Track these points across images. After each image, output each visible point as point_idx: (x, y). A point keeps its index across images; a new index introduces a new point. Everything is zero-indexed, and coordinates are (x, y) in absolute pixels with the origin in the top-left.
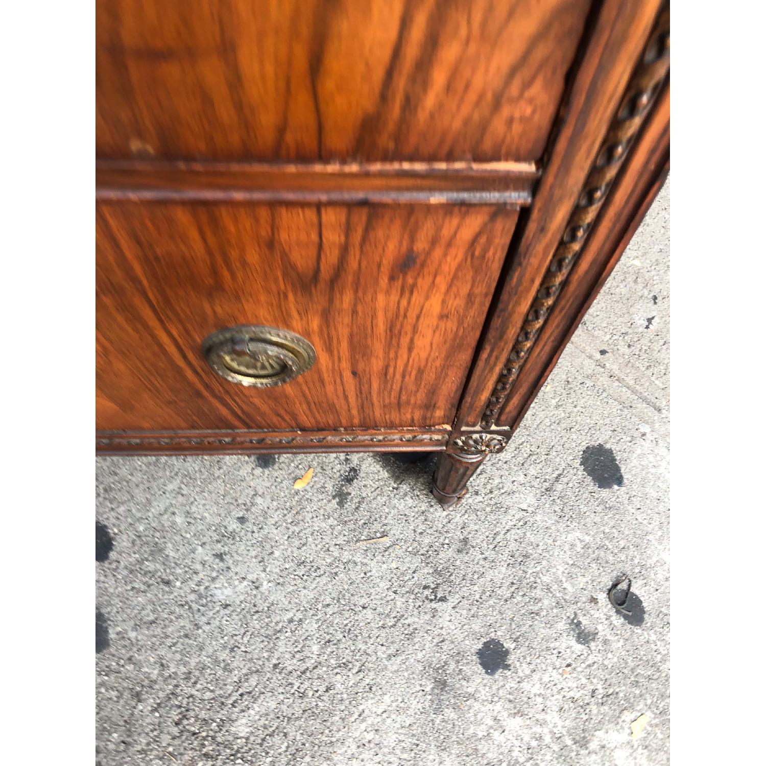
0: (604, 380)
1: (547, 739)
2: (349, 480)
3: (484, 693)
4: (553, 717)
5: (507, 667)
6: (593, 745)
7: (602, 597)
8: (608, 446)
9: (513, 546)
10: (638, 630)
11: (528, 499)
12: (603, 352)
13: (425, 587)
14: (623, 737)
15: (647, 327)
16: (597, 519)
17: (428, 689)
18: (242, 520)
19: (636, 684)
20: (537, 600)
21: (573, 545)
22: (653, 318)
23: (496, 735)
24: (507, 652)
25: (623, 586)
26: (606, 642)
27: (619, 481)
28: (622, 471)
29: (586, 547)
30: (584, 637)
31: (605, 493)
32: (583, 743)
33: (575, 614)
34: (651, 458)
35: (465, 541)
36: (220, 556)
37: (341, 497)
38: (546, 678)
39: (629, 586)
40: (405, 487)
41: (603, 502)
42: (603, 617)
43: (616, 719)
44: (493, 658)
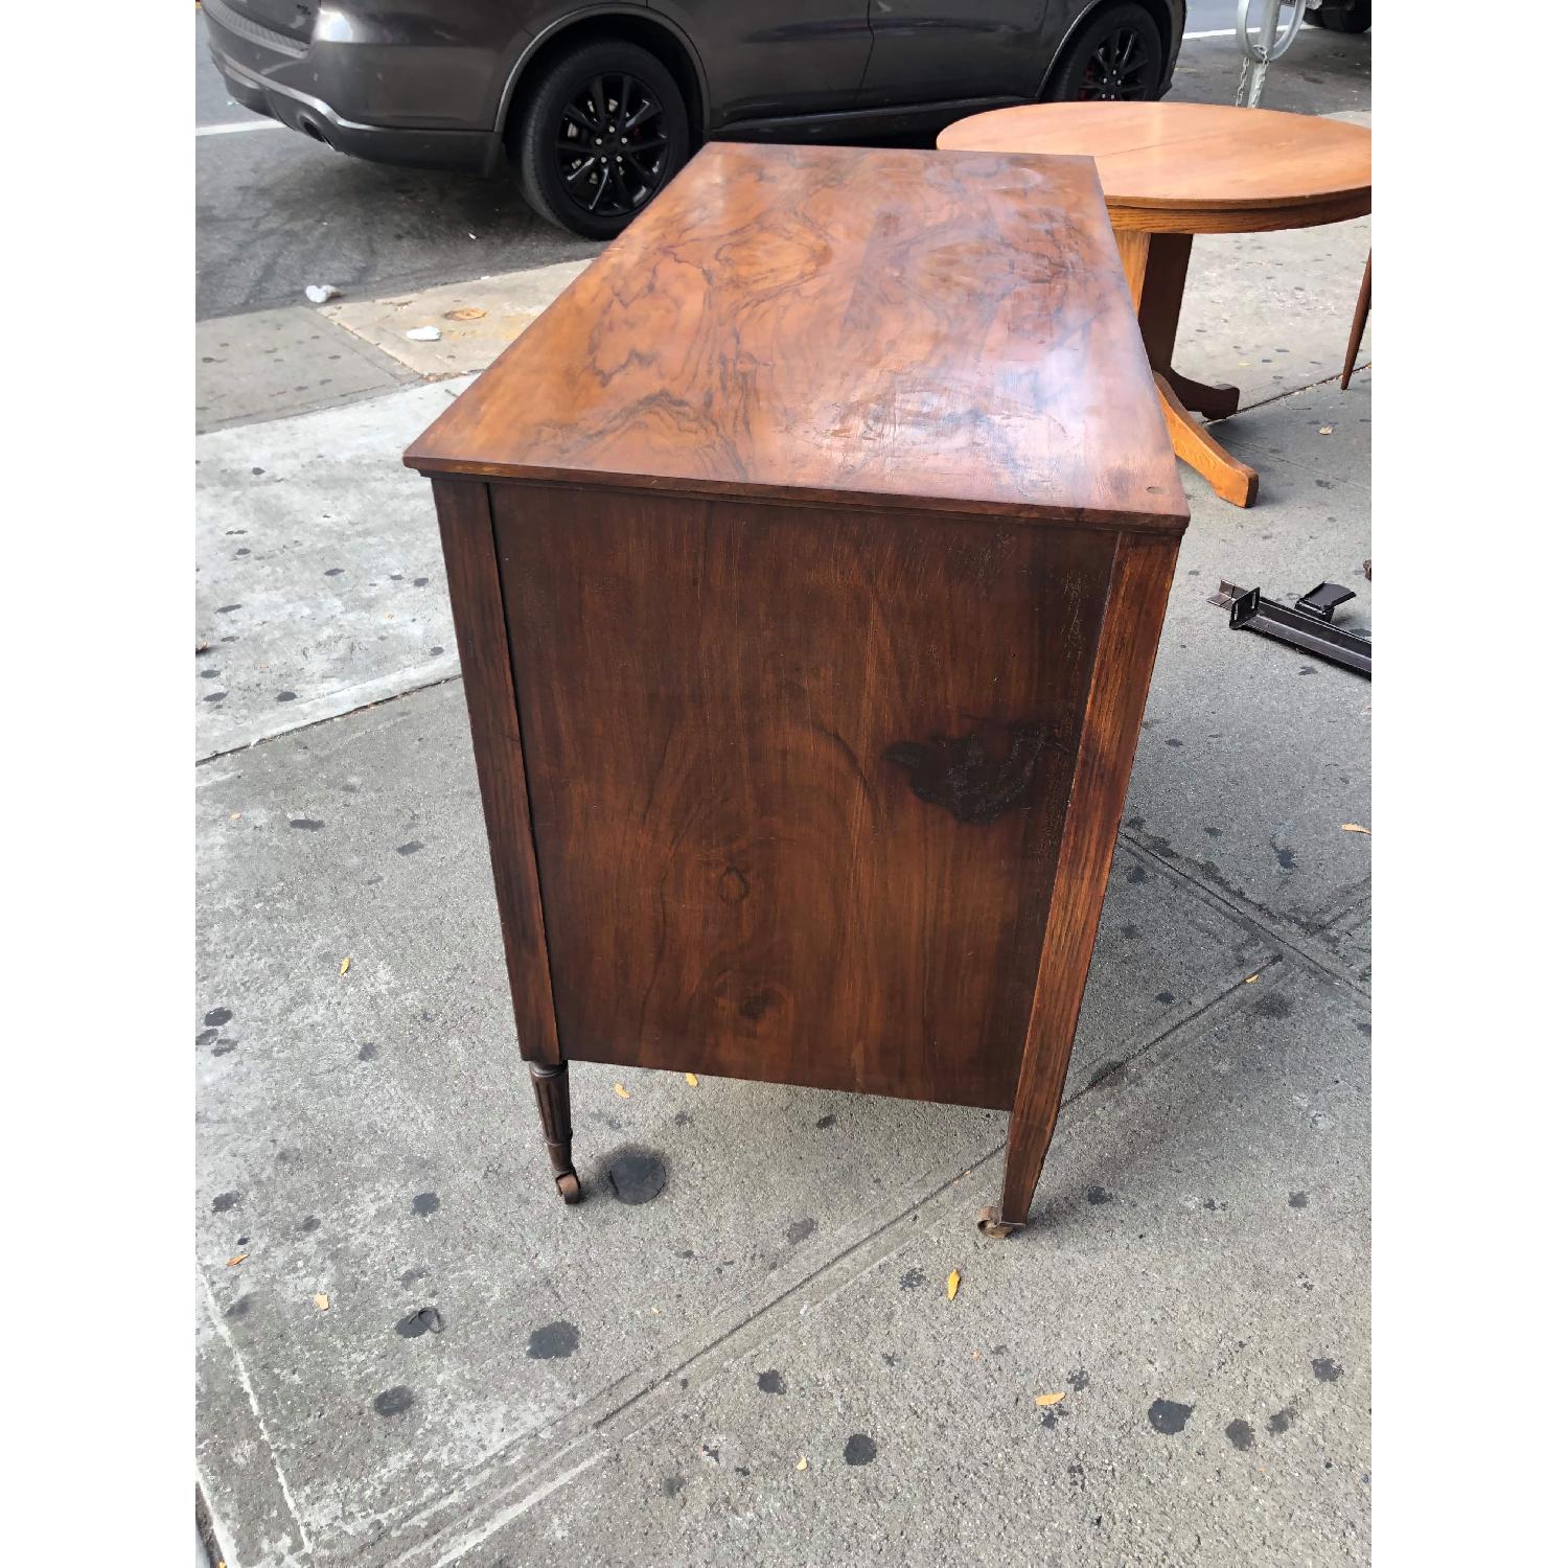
0: (650, 1373)
1: (351, 1231)
2: (610, 1123)
3: (404, 1192)
4: (363, 1237)
5: (414, 1213)
6: (328, 1263)
7: (434, 1302)
8: (574, 1353)
9: (508, 1238)
10: (394, 1324)
11: (544, 1262)
12: (685, 1383)
13: (500, 1166)
14: (321, 1288)
15: (706, 1448)
16: (503, 1320)
17: (425, 1156)
19: (354, 1309)
20: (454, 1247)
21: (488, 1289)
22: (717, 1460)
23: (372, 1196)
24: (425, 1215)
25: (435, 1325)
26: (396, 1295)
27: (533, 1354)
28: (543, 1360)
29: (483, 1302)
30: (409, 1279)
31: (526, 1335)
32: (334, 1256)
33: (430, 1275)
34: (546, 1396)
35: (527, 1202)
38: (392, 1239)
39: (432, 1330)
41: (517, 1330)
42: (417, 1298)
43: (337, 1285)
44: (425, 1204)
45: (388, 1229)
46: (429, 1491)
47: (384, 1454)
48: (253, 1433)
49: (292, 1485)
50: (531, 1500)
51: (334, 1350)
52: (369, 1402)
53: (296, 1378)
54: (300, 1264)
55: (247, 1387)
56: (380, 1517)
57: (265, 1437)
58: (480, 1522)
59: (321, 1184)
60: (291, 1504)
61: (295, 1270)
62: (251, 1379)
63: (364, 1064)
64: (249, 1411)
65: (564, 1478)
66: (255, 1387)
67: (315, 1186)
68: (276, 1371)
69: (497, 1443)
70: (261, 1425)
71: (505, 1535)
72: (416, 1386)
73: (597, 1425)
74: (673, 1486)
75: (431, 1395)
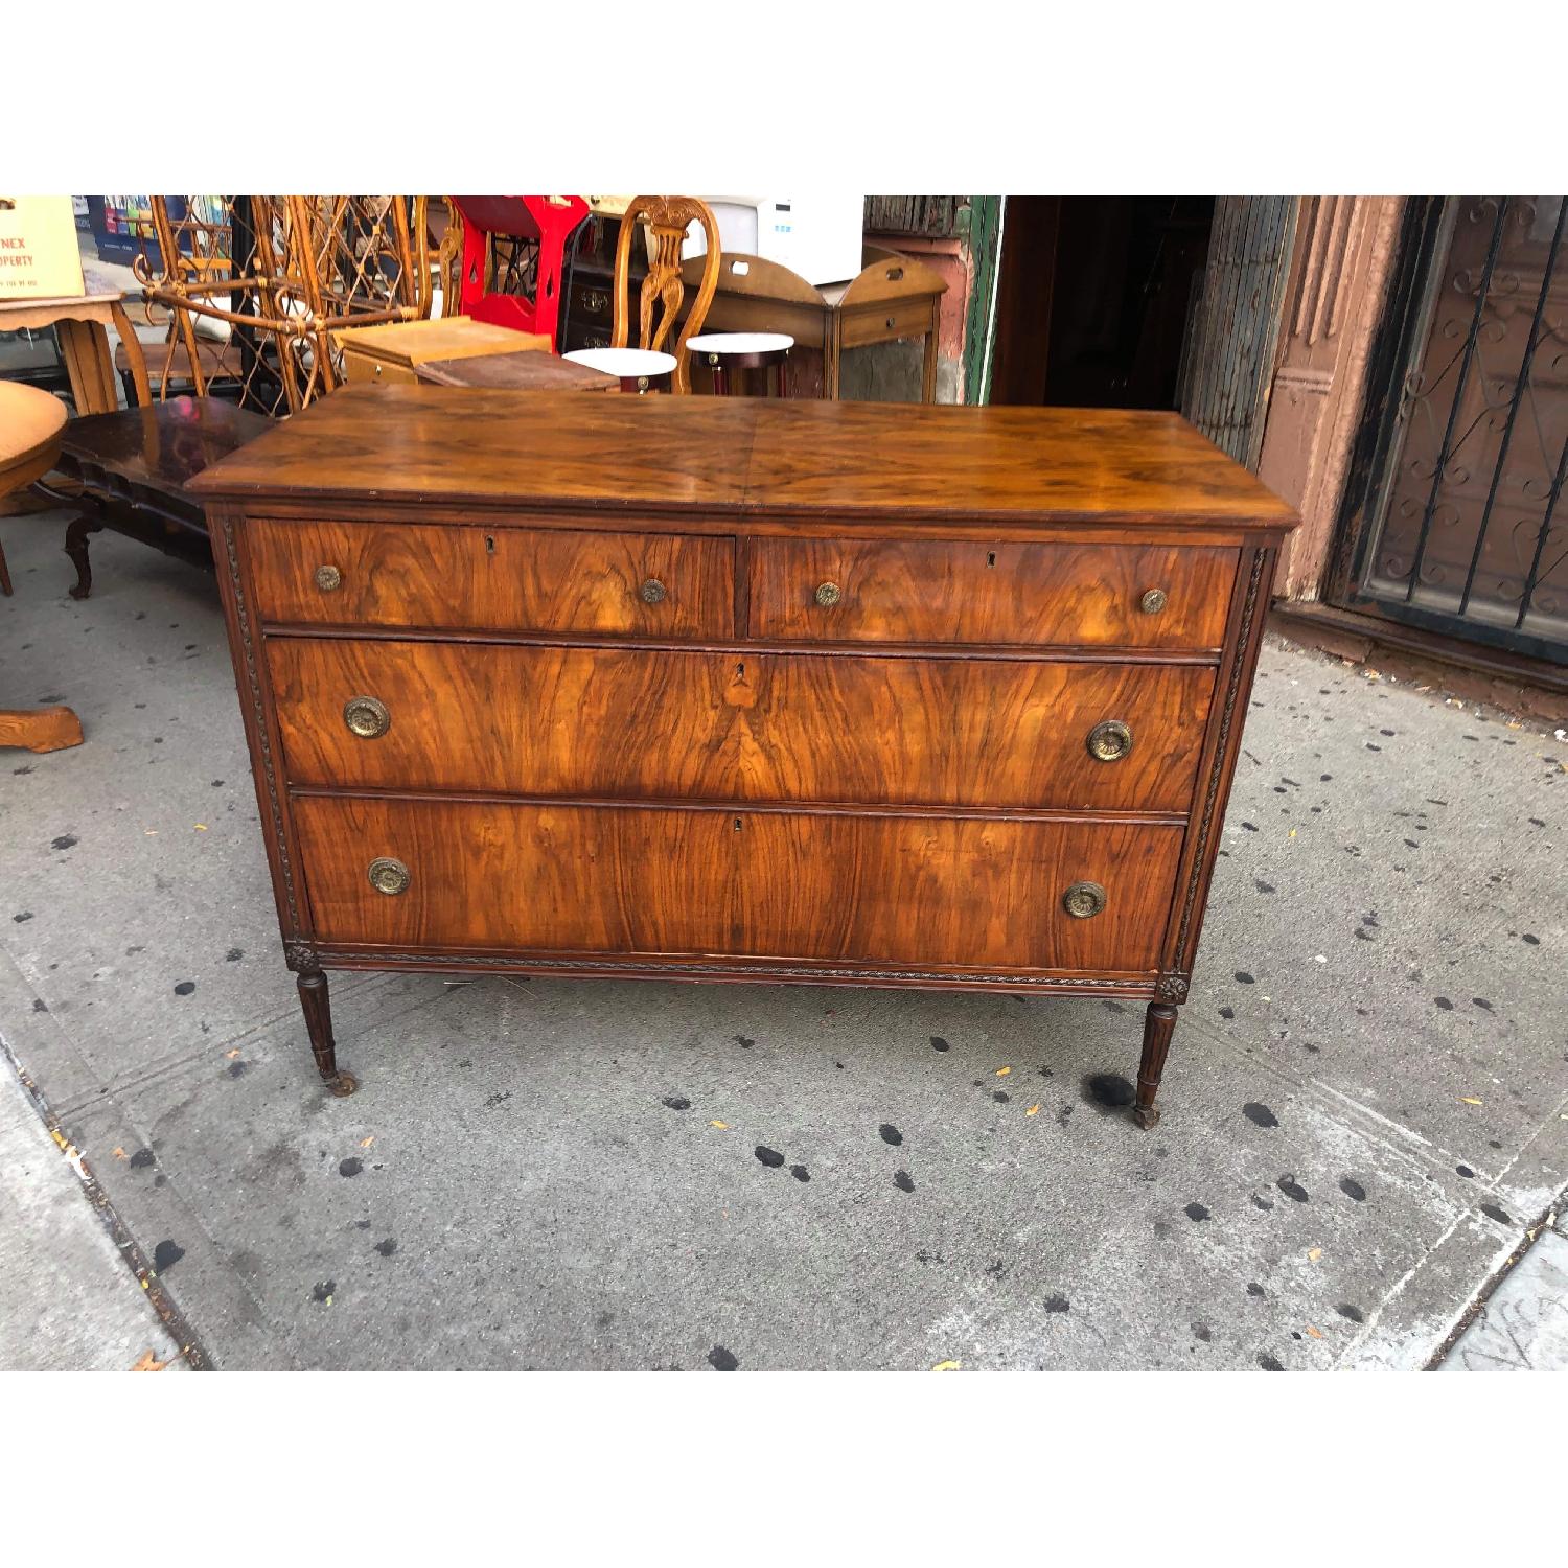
1: (1246, 1258)
2: (1067, 1113)
3: (1193, 1231)
4: (1248, 1247)
5: (1209, 1218)
6: (1282, 1263)
7: (1274, 1185)
8: (1263, 1104)
9: (1199, 1154)
10: (1304, 1204)
11: (1206, 1130)
12: (1248, 1050)
13: (1138, 1173)
14: (1304, 1261)
16: (1262, 1143)
17: (1152, 1227)
18: (992, 1130)
19: (1308, 1233)
20: (1224, 1184)
21: (1245, 1156)
23: (1207, 1254)
24: (1207, 1211)
25: (1289, 1180)
26: (1280, 1209)
27: (1276, 1124)
28: (1277, 1118)
29: (1256, 1158)
30: (1262, 1205)
31: (1265, 1130)
32: (1274, 1262)
33: (1255, 1193)
34: (1298, 1112)
35: (1163, 1150)
36: (982, 1149)
37: (1064, 1123)
38: (1239, 1226)
39: (1293, 1181)
40: (1110, 1119)
41: (1265, 1134)
42: (1276, 1196)
43: (1297, 1251)
44: (1197, 1213)
45: (1232, 1231)
46: (1391, 1156)
47: (1389, 1187)
48: (1426, 1268)
49: (1440, 1233)
50: (1362, 1108)
51: (1343, 1236)
52: (1363, 1204)
53: (1377, 1252)
54: (1292, 1284)
55: (1401, 1285)
56: (1424, 1177)
57: (1424, 1260)
58: (1392, 1129)
59: (1215, 1296)
60: (1451, 1230)
61: (1299, 1285)
62: (1395, 1283)
63: (1073, 1303)
64: (1415, 1278)
65: (1341, 1096)
66: (1400, 1277)
67: (1220, 1300)
68: (1380, 1267)
69: (1342, 1131)
70: (1419, 1265)
71: (1389, 1114)
72: (1335, 1181)
73: (1300, 1086)
74: (1312, 1049)
75: (1336, 1171)
